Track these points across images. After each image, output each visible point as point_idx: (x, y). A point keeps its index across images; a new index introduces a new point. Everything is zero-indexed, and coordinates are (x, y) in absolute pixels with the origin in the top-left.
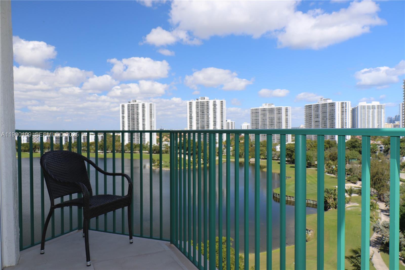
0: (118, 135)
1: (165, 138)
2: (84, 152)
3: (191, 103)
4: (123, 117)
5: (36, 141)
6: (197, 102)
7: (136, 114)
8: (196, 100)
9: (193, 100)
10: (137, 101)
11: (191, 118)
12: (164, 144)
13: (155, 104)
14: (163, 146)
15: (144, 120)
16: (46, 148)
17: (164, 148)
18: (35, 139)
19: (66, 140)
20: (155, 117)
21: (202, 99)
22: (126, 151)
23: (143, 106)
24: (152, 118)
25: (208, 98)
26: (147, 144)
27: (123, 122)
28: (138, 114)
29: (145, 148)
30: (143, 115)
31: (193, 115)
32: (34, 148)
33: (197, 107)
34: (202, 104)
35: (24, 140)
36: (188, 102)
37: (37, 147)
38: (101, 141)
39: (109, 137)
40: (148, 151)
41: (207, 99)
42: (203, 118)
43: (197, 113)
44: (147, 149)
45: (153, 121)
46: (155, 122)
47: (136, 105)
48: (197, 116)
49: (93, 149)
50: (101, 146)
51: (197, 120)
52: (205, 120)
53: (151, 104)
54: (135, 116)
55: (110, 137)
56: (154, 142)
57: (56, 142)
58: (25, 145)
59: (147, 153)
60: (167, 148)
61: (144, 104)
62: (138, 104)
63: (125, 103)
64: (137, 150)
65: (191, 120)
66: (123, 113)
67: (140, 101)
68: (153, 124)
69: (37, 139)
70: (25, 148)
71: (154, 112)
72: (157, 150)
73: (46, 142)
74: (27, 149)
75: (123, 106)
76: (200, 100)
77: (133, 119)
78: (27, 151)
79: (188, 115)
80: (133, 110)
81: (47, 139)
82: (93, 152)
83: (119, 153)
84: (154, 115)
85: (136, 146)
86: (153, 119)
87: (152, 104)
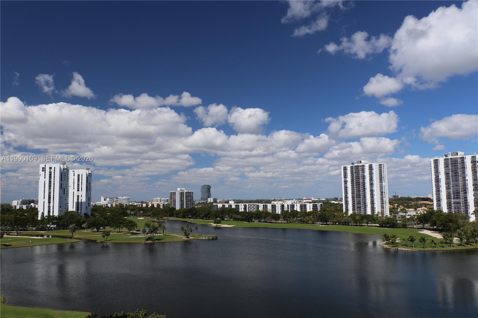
0: (340, 203)
1: (401, 207)
2: (302, 223)
3: (436, 162)
4: (346, 182)
5: (253, 209)
6: (445, 159)
7: (362, 178)
8: (444, 156)
9: (439, 158)
10: (363, 162)
11: (438, 180)
12: (400, 216)
13: (386, 164)
14: (399, 218)
15: (372, 184)
16: (262, 217)
17: (400, 220)
18: (252, 207)
19: (282, 209)
20: (387, 180)
21: (454, 155)
22: (351, 223)
23: (371, 168)
24: (383, 182)
25: (463, 153)
26: (377, 215)
27: (346, 188)
28: (364, 177)
29: (375, 220)
30: (371, 179)
31: (440, 177)
32: (250, 217)
33: (446, 166)
34: (454, 162)
35: (241, 208)
36: (432, 160)
37: (253, 216)
38: (320, 211)
39: (329, 205)
40: (378, 224)
41: (461, 154)
42: (456, 181)
43: (447, 174)
44: (377, 221)
45: (384, 185)
46: (387, 187)
47: (361, 167)
48: (447, 178)
49: (311, 220)
50: (321, 216)
51: (447, 183)
52: (461, 183)
53: (380, 165)
54: (361, 180)
55: (331, 206)
56: (387, 213)
57: (272, 211)
58: (243, 213)
59: (378, 227)
60: (405, 220)
61: (371, 165)
62: (363, 166)
63: (347, 165)
64: (364, 223)
65: (438, 184)
66: (345, 176)
67: (366, 162)
68: (384, 190)
69: (253, 207)
70: (242, 217)
71: (385, 174)
72: (390, 223)
73: (262, 211)
74: (244, 218)
75: (345, 169)
76: (450, 157)
77: (358, 184)
78: (244, 220)
79: (434, 177)
80: (357, 172)
81: (264, 207)
82: (311, 224)
83: (342, 225)
84: (385, 178)
85: (364, 218)
86: (384, 184)
87: (382, 165)
